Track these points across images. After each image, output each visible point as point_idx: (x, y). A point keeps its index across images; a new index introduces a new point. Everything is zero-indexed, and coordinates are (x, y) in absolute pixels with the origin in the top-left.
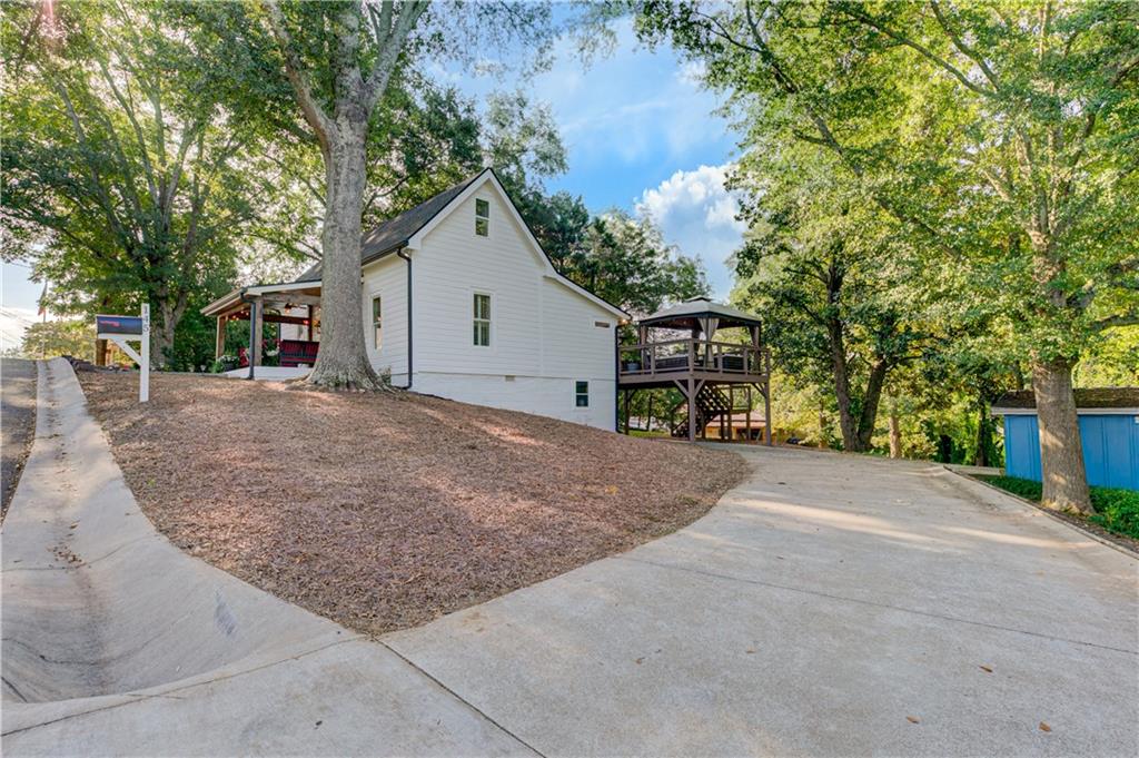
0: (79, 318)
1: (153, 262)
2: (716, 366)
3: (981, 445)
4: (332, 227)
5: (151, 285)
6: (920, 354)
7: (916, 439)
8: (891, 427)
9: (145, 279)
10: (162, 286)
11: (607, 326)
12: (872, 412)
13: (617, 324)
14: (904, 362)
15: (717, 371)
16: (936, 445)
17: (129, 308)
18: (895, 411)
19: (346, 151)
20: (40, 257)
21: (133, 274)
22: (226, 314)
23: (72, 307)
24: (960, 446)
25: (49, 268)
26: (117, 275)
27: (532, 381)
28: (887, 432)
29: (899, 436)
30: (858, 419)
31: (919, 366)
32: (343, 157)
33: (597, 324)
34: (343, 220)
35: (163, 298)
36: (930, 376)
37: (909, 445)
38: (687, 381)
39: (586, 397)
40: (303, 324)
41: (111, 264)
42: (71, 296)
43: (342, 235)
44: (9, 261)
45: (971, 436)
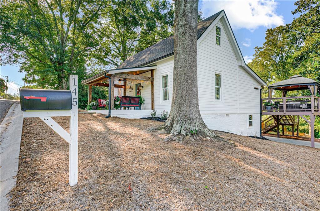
0: (35, 84)
1: (59, 64)
4: (184, 25)
5: (59, 72)
9: (57, 70)
10: (62, 73)
13: (261, 88)
17: (51, 81)
20: (22, 64)
21: (52, 69)
22: (93, 84)
23: (33, 81)
25: (25, 68)
26: (47, 69)
27: (235, 115)
33: (255, 88)
35: (63, 77)
39: (252, 122)
40: (122, 88)
41: (45, 65)
42: (32, 77)
44: (11, 65)
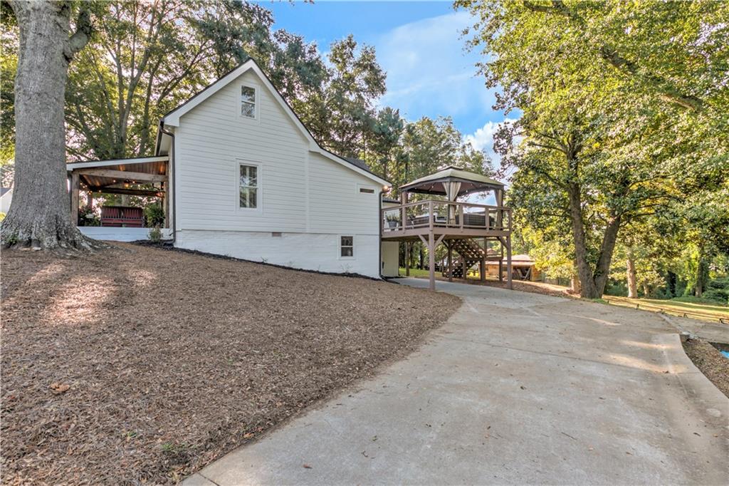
2: (458, 223)
3: (701, 279)
6: (653, 211)
7: (649, 275)
8: (629, 266)
11: (372, 191)
12: (606, 261)
13: (381, 190)
14: (637, 217)
15: (459, 227)
16: (664, 280)
18: (632, 255)
19: (32, 16)
24: (683, 279)
27: (299, 236)
28: (625, 270)
29: (635, 273)
30: (594, 265)
31: (651, 222)
32: (28, 21)
33: (362, 190)
34: (29, 83)
36: (662, 230)
37: (643, 279)
38: (428, 235)
39: (351, 249)
43: (27, 98)
45: (692, 272)
